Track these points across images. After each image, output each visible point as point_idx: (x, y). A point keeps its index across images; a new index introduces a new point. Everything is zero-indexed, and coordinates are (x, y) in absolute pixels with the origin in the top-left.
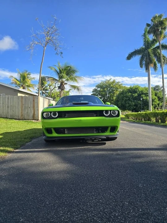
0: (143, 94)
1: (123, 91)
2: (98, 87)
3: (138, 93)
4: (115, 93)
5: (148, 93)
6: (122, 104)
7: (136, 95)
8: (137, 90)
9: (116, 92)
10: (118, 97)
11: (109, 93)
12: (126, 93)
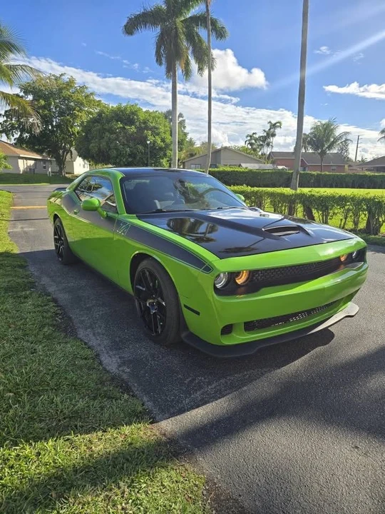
0: (147, 128)
1: (100, 114)
2: (26, 92)
3: (137, 124)
4: (77, 116)
5: (157, 129)
6: (99, 149)
7: (133, 129)
8: (135, 117)
9: (80, 114)
10: (87, 128)
11: (62, 114)
12: (109, 121)
